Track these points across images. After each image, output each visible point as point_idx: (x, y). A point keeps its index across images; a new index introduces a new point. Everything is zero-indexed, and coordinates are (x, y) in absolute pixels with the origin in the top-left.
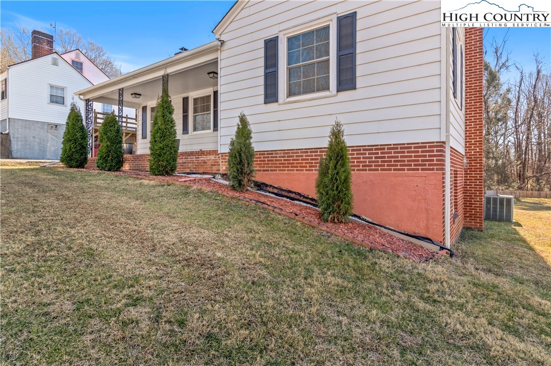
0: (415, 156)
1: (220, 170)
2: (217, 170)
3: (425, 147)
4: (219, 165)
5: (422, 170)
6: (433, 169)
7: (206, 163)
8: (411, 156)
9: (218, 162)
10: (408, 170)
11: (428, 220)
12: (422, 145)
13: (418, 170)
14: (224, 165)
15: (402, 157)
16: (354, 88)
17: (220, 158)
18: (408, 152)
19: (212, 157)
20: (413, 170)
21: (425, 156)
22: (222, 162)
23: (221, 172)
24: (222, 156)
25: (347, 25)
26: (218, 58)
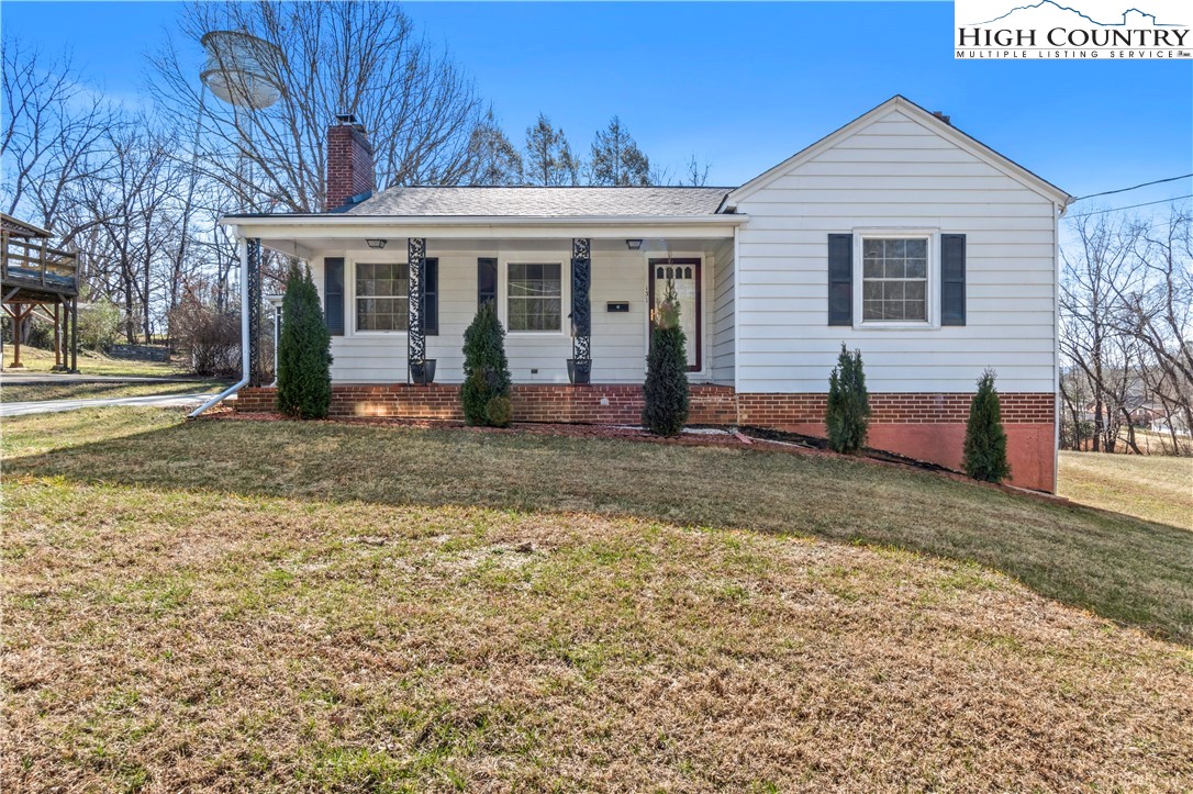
0: (1029, 407)
1: (736, 421)
2: (730, 421)
4: (736, 412)
5: (1035, 421)
6: (1045, 421)
7: (705, 408)
8: (1024, 407)
9: (732, 408)
10: (1022, 421)
11: (1041, 473)
12: (1035, 396)
13: (1031, 420)
14: (745, 412)
15: (1015, 407)
16: (964, 324)
17: (737, 401)
18: (1022, 402)
19: (719, 399)
20: (1027, 421)
21: (1038, 407)
22: (741, 407)
23: (738, 423)
24: (741, 398)
25: (954, 247)
26: (733, 239)
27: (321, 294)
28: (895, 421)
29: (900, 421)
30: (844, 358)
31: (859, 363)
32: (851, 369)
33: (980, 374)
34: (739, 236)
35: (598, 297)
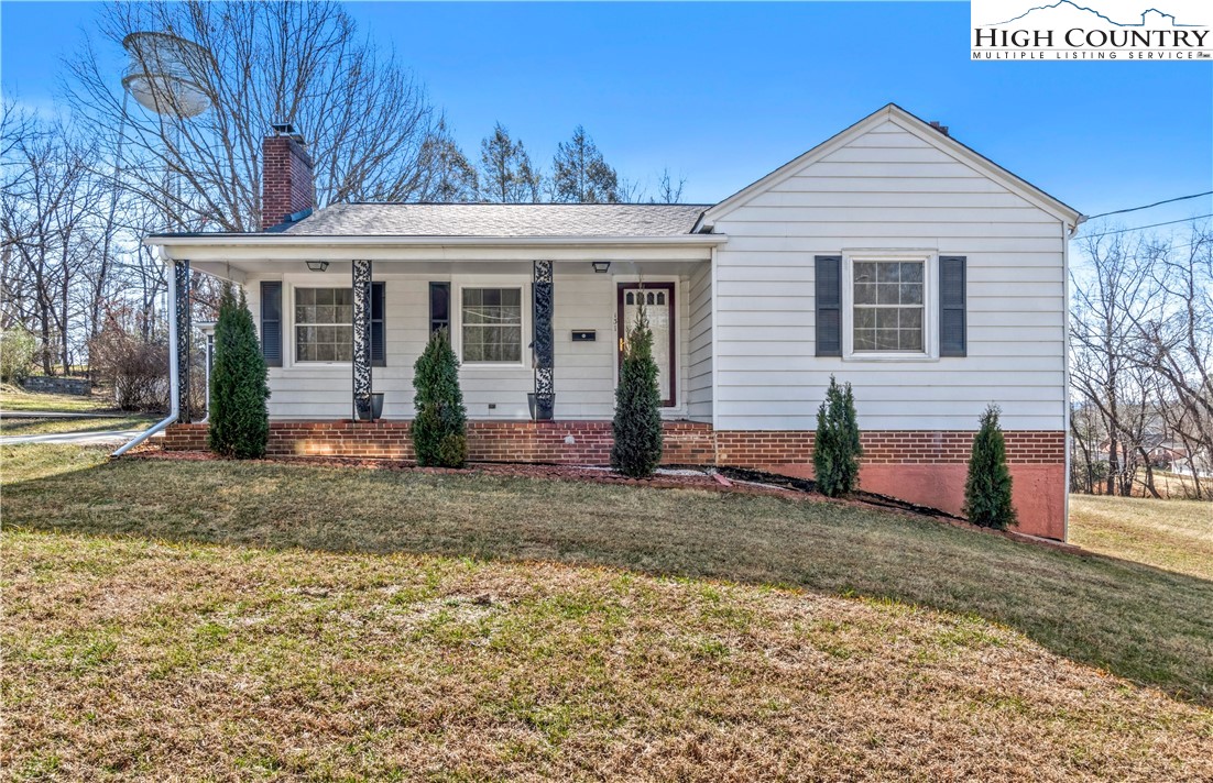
0: (1036, 446)
1: (714, 461)
2: (708, 461)
3: (1047, 436)
4: (714, 452)
5: (1044, 461)
6: (1055, 461)
7: (680, 446)
8: (1031, 446)
9: (710, 446)
10: (1029, 461)
11: (1050, 519)
12: (1043, 435)
13: (1039, 461)
14: (724, 452)
15: (1021, 446)
16: (965, 355)
17: (715, 440)
18: (1028, 441)
19: (696, 437)
20: (1035, 461)
21: (1047, 446)
22: (720, 446)
23: (717, 464)
24: (720, 436)
25: (954, 270)
26: (710, 261)
27: (257, 321)
28: (890, 461)
29: (894, 461)
30: (833, 392)
31: (849, 397)
32: (841, 404)
33: (982, 410)
34: (718, 259)
35: (562, 324)
